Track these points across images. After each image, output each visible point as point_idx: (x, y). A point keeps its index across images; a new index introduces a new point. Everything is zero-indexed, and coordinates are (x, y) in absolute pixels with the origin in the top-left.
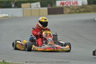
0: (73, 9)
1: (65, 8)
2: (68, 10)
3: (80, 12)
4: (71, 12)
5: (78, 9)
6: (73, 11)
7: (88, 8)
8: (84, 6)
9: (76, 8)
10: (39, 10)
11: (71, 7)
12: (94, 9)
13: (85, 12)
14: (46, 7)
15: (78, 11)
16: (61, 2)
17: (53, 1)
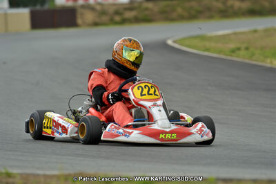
0: (103, 13)
1: (79, 11)
2: (89, 17)
3: (124, 21)
4: (97, 20)
5: (117, 13)
6: (105, 19)
7: (147, 9)
8: (136, 5)
9: (112, 10)
10: (6, 15)
11: (98, 8)
12: (163, 12)
13: (137, 20)
14: (25, 6)
15: (117, 18)
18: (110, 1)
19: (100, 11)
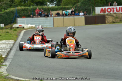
6: (117, 20)
10: (74, 18)
16: (102, 9)
17: (91, 8)
18: (120, 12)
19: (115, 16)
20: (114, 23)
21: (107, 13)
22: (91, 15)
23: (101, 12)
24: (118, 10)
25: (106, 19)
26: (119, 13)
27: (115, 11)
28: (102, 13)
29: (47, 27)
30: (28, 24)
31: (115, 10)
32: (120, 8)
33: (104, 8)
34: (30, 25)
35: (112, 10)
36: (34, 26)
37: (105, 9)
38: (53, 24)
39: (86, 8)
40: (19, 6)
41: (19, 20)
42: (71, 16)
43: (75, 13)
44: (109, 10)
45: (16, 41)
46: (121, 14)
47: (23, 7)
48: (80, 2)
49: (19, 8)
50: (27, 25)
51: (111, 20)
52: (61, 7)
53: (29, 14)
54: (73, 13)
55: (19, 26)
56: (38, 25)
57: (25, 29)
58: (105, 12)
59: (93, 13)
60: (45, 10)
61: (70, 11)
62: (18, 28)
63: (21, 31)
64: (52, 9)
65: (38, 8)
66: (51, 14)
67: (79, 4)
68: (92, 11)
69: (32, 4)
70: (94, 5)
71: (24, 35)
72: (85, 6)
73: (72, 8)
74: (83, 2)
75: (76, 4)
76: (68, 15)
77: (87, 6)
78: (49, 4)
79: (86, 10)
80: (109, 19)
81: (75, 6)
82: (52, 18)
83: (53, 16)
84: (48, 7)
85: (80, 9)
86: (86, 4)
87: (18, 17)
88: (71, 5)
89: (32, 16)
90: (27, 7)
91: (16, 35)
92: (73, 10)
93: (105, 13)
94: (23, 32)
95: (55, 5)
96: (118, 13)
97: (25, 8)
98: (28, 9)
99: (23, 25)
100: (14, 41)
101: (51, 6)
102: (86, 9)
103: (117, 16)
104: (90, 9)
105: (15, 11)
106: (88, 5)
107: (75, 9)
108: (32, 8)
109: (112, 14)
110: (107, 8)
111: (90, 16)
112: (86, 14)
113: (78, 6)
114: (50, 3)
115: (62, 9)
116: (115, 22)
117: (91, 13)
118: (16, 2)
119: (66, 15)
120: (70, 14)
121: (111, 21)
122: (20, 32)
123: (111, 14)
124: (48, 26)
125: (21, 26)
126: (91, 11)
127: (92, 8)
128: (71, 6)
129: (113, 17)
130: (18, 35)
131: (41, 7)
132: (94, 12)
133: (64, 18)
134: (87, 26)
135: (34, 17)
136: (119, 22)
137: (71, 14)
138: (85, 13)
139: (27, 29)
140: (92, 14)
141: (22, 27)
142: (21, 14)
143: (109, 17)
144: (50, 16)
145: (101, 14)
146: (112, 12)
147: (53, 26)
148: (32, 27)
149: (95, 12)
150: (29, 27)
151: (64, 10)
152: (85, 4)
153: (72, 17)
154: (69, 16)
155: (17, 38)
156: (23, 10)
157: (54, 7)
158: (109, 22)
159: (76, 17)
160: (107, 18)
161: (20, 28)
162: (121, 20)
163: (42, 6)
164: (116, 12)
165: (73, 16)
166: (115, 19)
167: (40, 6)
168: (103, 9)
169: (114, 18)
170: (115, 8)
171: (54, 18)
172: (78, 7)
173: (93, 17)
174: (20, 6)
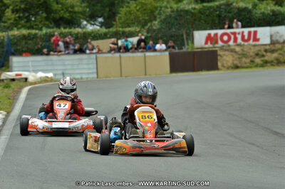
0: (244, 55)
2: (226, 59)
5: (257, 55)
11: (238, 49)
15: (258, 60)
16: (209, 35)
17: (183, 32)
18: (251, 42)
19: (240, 52)
20: (237, 67)
21: (220, 43)
22: (184, 50)
23: (206, 43)
24: (246, 38)
25: (219, 57)
26: (249, 45)
27: (239, 40)
28: (209, 45)
29: (82, 78)
30: (36, 71)
31: (239, 37)
32: (250, 33)
33: (213, 32)
34: (41, 75)
35: (232, 37)
36: (50, 75)
37: (216, 35)
38: (95, 70)
39: (173, 33)
40: (15, 29)
41: (15, 60)
42: (138, 52)
43: (146, 44)
44: (225, 38)
45: (8, 113)
46: (252, 48)
47: (25, 32)
48: (158, 20)
49: (16, 32)
50: (34, 74)
51: (231, 61)
52: (113, 30)
53: (39, 46)
54: (142, 44)
55: (17, 75)
56: (60, 72)
57: (31, 84)
58: (217, 42)
59: (188, 44)
60: (77, 37)
61: (134, 40)
62: (13, 80)
63: (22, 88)
64: (93, 35)
65: (56, 33)
66: (90, 46)
67: (156, 24)
68: (187, 39)
69: (47, 23)
70: (190, 26)
71: (27, 99)
72: (170, 29)
73: (139, 32)
74: (165, 19)
75: (149, 24)
76: (131, 48)
77: (174, 30)
78: (85, 23)
79: (173, 39)
80: (225, 57)
81: (147, 27)
82: (94, 56)
83: (94, 51)
84: (84, 30)
85: (160, 35)
86: (173, 24)
87: (14, 54)
88: (137, 26)
89: (45, 51)
90: (34, 32)
91: (9, 99)
92: (143, 37)
93: (216, 45)
94: (26, 89)
95: (101, 27)
96: (246, 43)
97: (29, 34)
98: (36, 34)
99: (25, 74)
100: (5, 113)
101: (90, 28)
102: (172, 36)
103: (243, 50)
104: (182, 36)
105: (6, 40)
106: (177, 27)
107: (145, 34)
108: (46, 33)
109: (232, 47)
110: (220, 32)
111: (181, 51)
112: (174, 47)
113: (154, 28)
114: (87, 21)
115: (118, 35)
116: (239, 65)
117: (184, 45)
118: (9, 19)
119: (126, 49)
120: (136, 46)
121: (230, 64)
122: (18, 92)
123: (229, 46)
124: (84, 76)
125: (20, 75)
126: (183, 39)
127: (186, 33)
128: (138, 29)
129: (234, 54)
130: (13, 99)
131: (67, 30)
132: (190, 42)
133: (120, 57)
134: (174, 74)
135: (52, 53)
136: (248, 64)
137: (137, 48)
138: (171, 44)
139: (35, 83)
140: (187, 47)
141: (22, 78)
142: (19, 48)
143: (227, 53)
144: (88, 51)
145: (207, 46)
146: (231, 43)
147: (95, 76)
148: (47, 77)
149: (193, 42)
150: (41, 78)
151: (120, 39)
152: (169, 23)
153: (139, 55)
154: (133, 52)
155: (12, 105)
156: (24, 37)
157: (99, 30)
158: (225, 65)
159: (148, 54)
160: (220, 55)
161: (19, 80)
162: (252, 62)
163: (70, 28)
164: (242, 43)
165: (142, 52)
166: (239, 58)
167: (65, 28)
168: (212, 35)
169: (236, 56)
170: (239, 34)
171: (98, 55)
172: (154, 31)
173: (188, 53)
174: (18, 29)
